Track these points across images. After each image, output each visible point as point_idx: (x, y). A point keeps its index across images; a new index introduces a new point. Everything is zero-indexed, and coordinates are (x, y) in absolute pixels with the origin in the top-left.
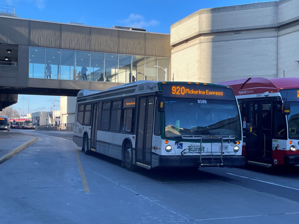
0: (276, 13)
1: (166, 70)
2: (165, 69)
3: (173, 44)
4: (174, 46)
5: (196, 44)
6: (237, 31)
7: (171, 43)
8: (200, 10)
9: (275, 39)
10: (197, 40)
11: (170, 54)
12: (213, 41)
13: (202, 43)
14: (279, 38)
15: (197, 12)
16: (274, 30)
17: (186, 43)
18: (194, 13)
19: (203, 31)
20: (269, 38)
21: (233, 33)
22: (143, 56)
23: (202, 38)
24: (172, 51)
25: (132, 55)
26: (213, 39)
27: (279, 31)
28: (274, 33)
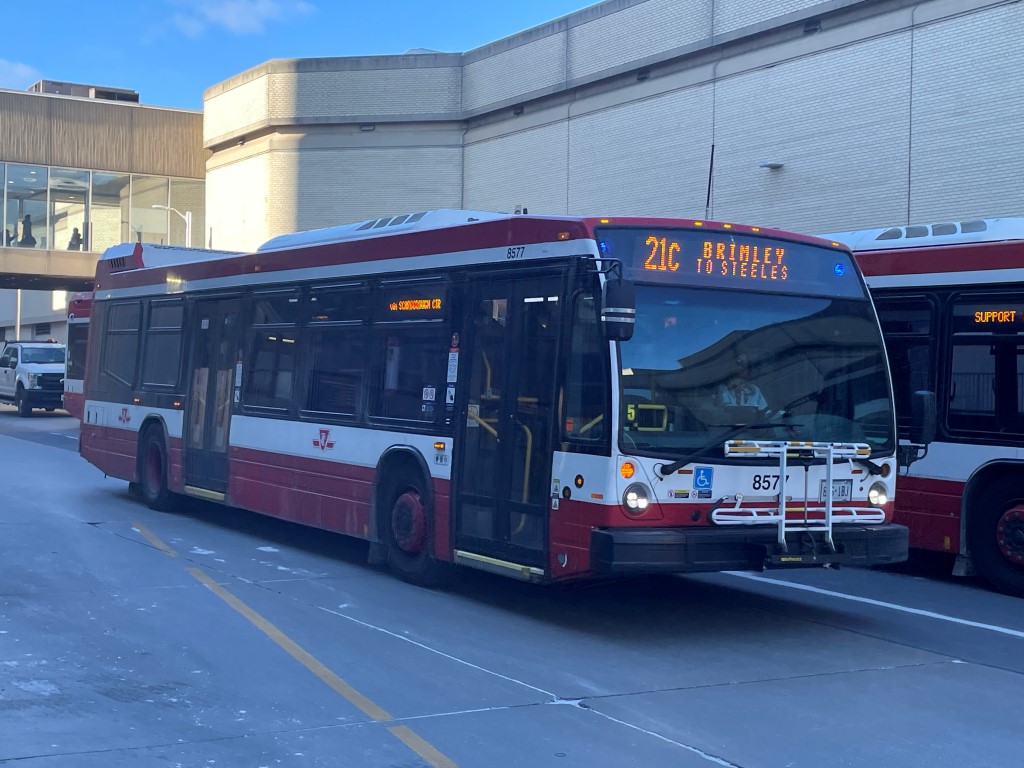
0: (461, 86)
1: (188, 217)
2: (185, 214)
3: (209, 145)
4: (216, 148)
5: (262, 153)
6: (367, 126)
7: (205, 140)
8: (270, 61)
9: (458, 151)
10: (263, 143)
11: (205, 170)
12: (302, 147)
13: (275, 150)
14: (466, 148)
15: (263, 64)
16: (455, 127)
17: (242, 144)
18: (258, 66)
19: (277, 119)
20: (442, 149)
21: (355, 130)
22: (126, 174)
23: (277, 136)
24: (209, 164)
25: (91, 171)
26: (301, 142)
27: (467, 130)
28: (455, 136)
